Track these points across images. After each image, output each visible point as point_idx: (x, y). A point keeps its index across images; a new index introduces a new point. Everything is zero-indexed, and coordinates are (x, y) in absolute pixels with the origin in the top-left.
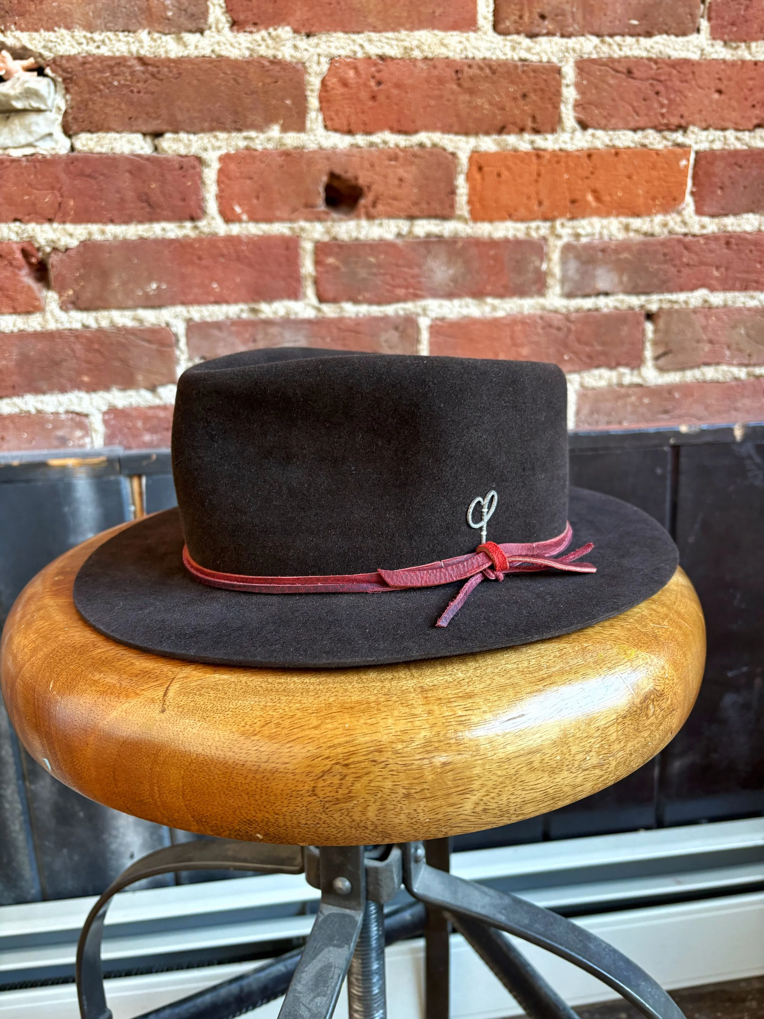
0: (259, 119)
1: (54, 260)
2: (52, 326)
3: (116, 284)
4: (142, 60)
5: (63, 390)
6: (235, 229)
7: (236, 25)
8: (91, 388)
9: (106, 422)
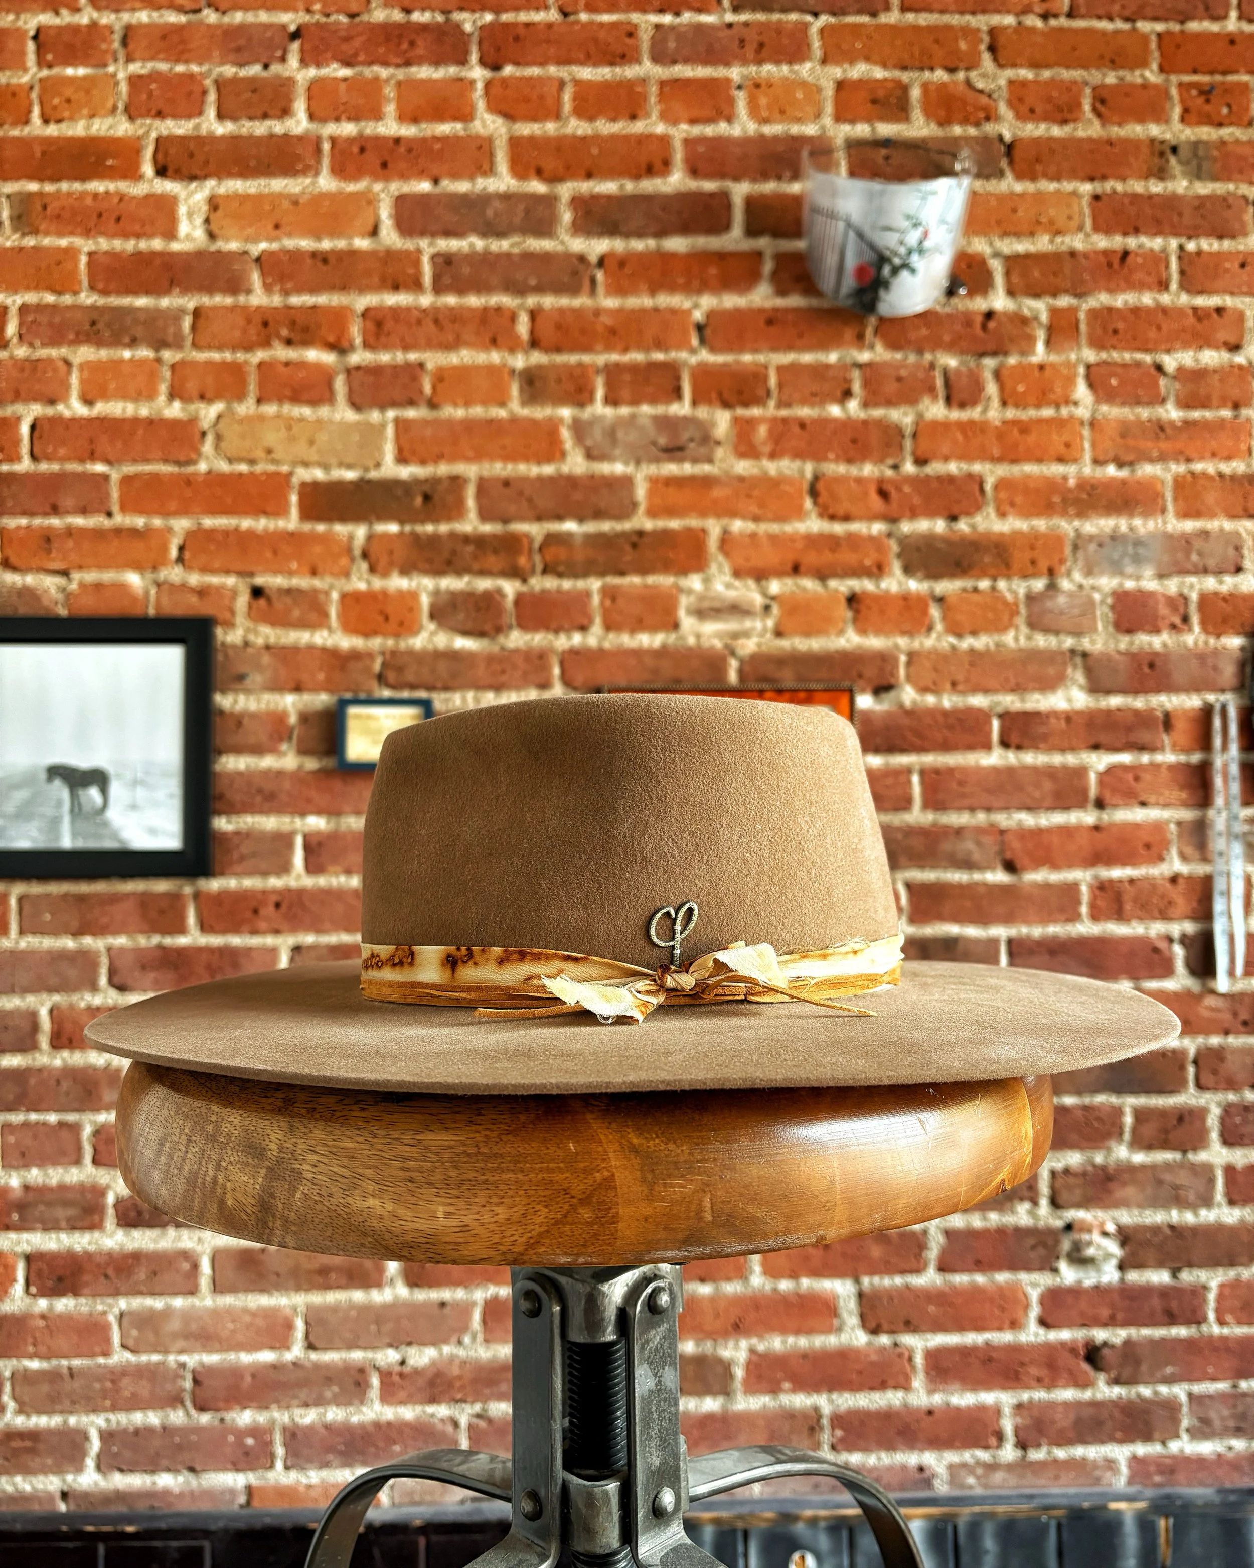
0: (1244, 1259)
1: (1105, 1352)
2: (1099, 1397)
3: (1144, 1368)
4: (1172, 1227)
5: (1102, 1442)
6: (1226, 1331)
7: (1232, 1202)
8: (1121, 1441)
9: (1130, 1467)
